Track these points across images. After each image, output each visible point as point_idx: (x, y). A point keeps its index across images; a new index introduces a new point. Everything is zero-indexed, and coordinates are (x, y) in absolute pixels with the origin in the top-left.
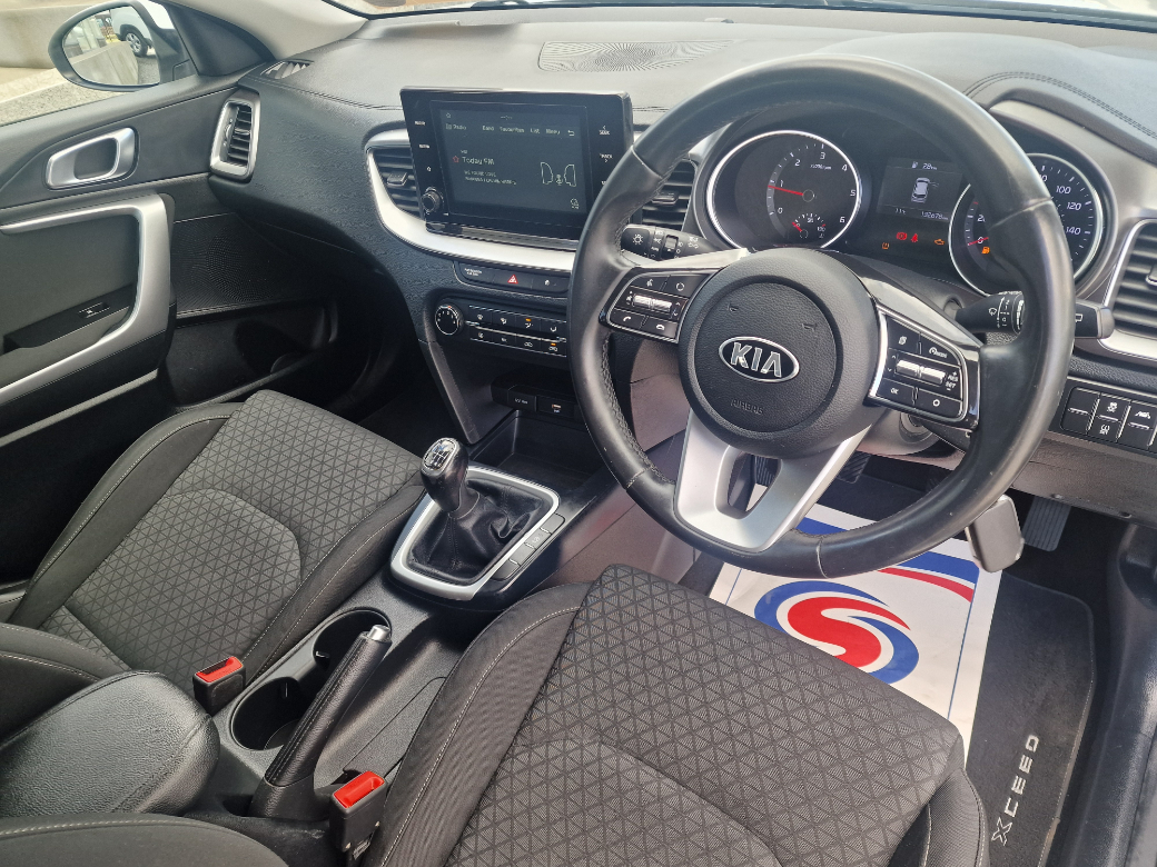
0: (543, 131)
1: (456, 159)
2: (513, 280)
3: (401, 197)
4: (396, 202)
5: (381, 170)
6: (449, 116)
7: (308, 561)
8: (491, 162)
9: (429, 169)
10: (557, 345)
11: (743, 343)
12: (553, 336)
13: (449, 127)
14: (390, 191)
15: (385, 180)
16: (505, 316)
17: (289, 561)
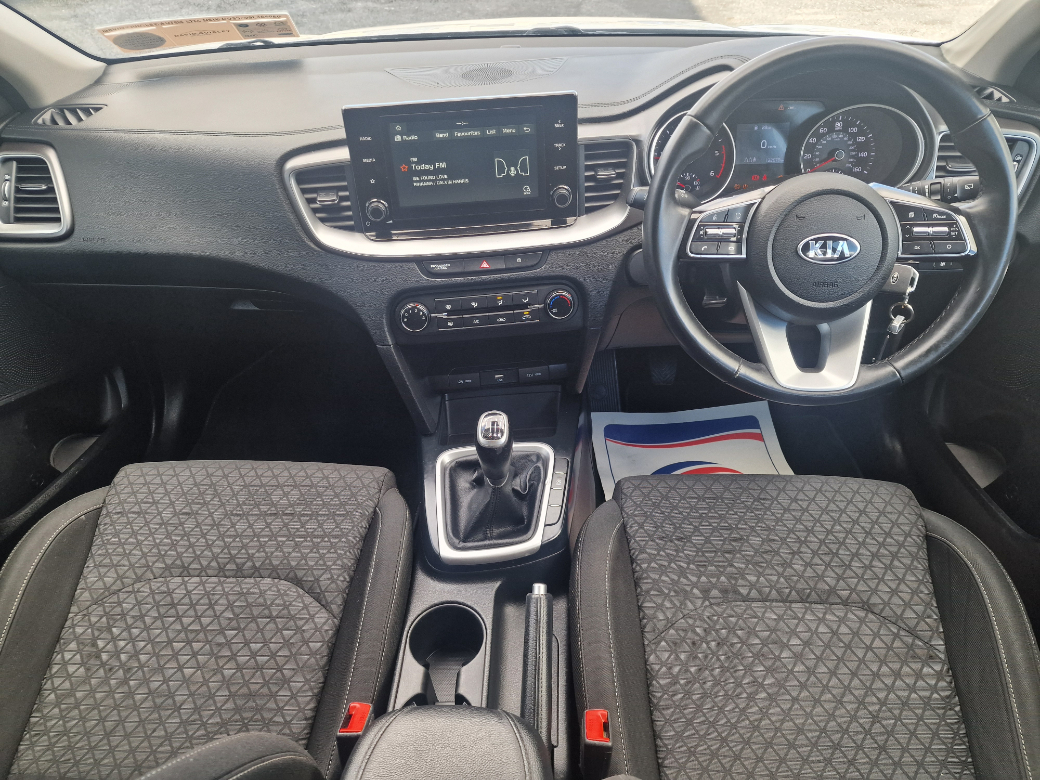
0: (499, 131)
1: (404, 168)
2: (485, 265)
3: (331, 216)
4: (323, 220)
5: (304, 191)
6: (398, 128)
7: (329, 597)
8: (443, 165)
9: (372, 181)
10: (530, 313)
11: (817, 240)
12: (525, 306)
13: (398, 138)
14: (315, 211)
15: (310, 201)
16: (475, 300)
17: (306, 607)
